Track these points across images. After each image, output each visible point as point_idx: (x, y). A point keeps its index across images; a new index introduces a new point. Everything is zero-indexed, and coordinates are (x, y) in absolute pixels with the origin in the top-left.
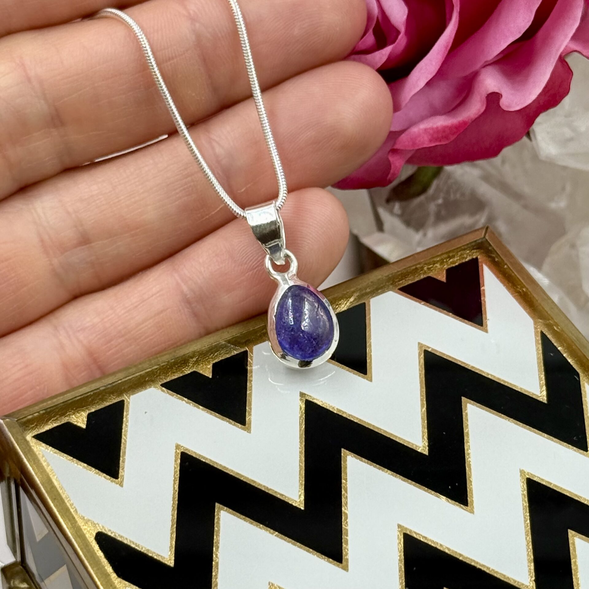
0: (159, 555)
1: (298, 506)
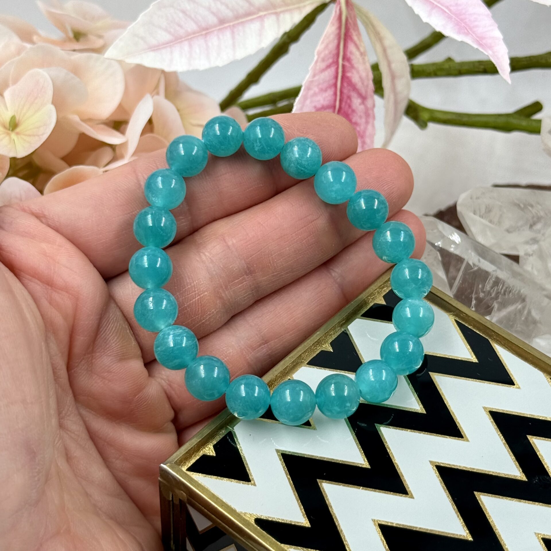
0: (299, 522)
1: (366, 467)
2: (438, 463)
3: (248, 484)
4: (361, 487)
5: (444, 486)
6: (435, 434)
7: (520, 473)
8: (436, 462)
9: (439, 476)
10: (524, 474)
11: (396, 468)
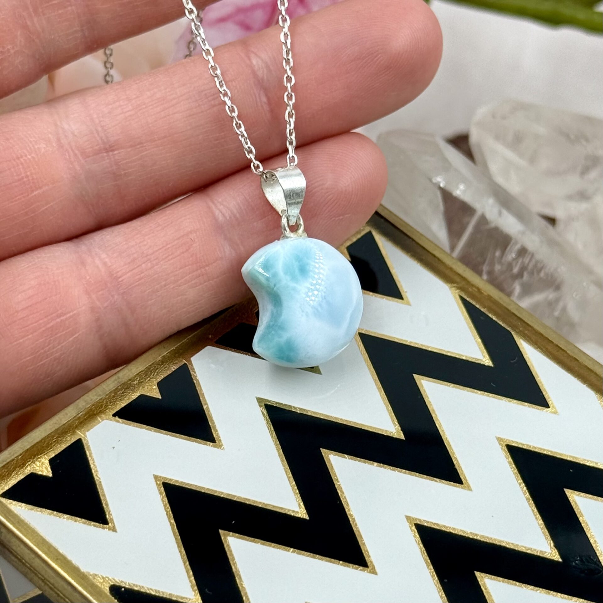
0: (184, 598)
1: (302, 517)
2: (420, 520)
3: (104, 528)
4: (292, 549)
5: (428, 558)
6: (418, 474)
7: (551, 548)
8: (416, 519)
9: (420, 542)
10: (556, 550)
11: (351, 522)
